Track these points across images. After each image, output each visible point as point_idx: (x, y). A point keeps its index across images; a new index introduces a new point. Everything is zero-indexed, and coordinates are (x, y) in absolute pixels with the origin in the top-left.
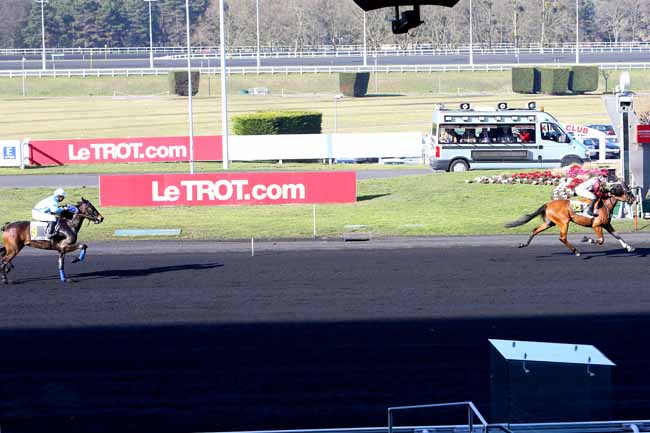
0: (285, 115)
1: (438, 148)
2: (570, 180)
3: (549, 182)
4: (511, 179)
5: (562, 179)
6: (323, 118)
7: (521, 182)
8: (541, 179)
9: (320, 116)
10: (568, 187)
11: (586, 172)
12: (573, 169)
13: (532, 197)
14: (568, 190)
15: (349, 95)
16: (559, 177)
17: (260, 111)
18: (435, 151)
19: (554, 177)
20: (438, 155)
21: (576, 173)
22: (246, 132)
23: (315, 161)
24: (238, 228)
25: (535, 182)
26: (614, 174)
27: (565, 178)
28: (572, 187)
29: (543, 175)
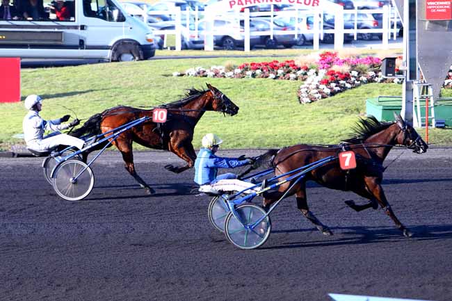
2: (322, 73)
3: (292, 76)
4: (238, 71)
5: (312, 72)
7: (254, 76)
8: (280, 72)
10: (322, 82)
11: (344, 62)
13: (272, 97)
14: (322, 87)
16: (307, 69)
19: (299, 69)
21: (330, 63)
25: (272, 76)
26: (394, 64)
27: (315, 71)
28: (327, 83)
29: (283, 66)
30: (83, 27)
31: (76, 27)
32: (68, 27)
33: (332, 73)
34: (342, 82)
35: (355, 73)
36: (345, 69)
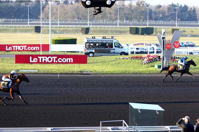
0: (67, 39)
1: (85, 49)
2: (147, 59)
3: (141, 59)
4: (131, 58)
6: (77, 40)
8: (139, 58)
9: (76, 39)
11: (152, 56)
13: (137, 63)
16: (144, 58)
20: (85, 51)
21: (149, 57)
23: (75, 52)
24: (54, 70)
25: (137, 59)
28: (148, 61)
30: (114, 49)
31: (113, 49)
33: (149, 59)
34: (151, 60)
35: (154, 59)
36: (152, 58)
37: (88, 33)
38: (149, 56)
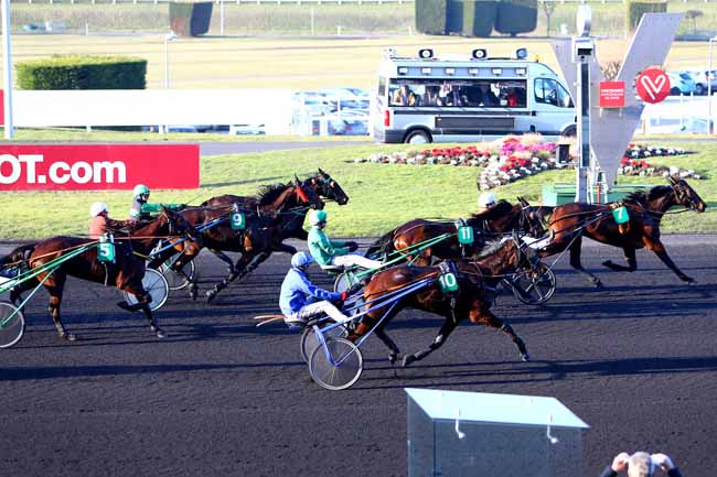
0: (93, 62)
1: (388, 112)
2: (504, 160)
3: (473, 162)
4: (420, 157)
5: (493, 158)
6: (148, 67)
7: (435, 162)
8: (462, 158)
9: (144, 64)
10: (502, 169)
11: (526, 148)
12: (507, 144)
13: (451, 183)
14: (501, 173)
15: (183, 35)
16: (489, 156)
17: (57, 56)
18: (384, 117)
19: (481, 156)
20: (387, 123)
21: (512, 150)
22: (38, 86)
23: (137, 129)
24: (31, 225)
25: (453, 162)
26: (567, 151)
27: (496, 157)
28: (507, 169)
29: (466, 152)
30: (534, 113)
31: (527, 113)
32: (520, 113)
33: (513, 160)
34: (522, 168)
35: (536, 160)
36: (527, 155)
37: (206, 30)
38: (512, 144)
